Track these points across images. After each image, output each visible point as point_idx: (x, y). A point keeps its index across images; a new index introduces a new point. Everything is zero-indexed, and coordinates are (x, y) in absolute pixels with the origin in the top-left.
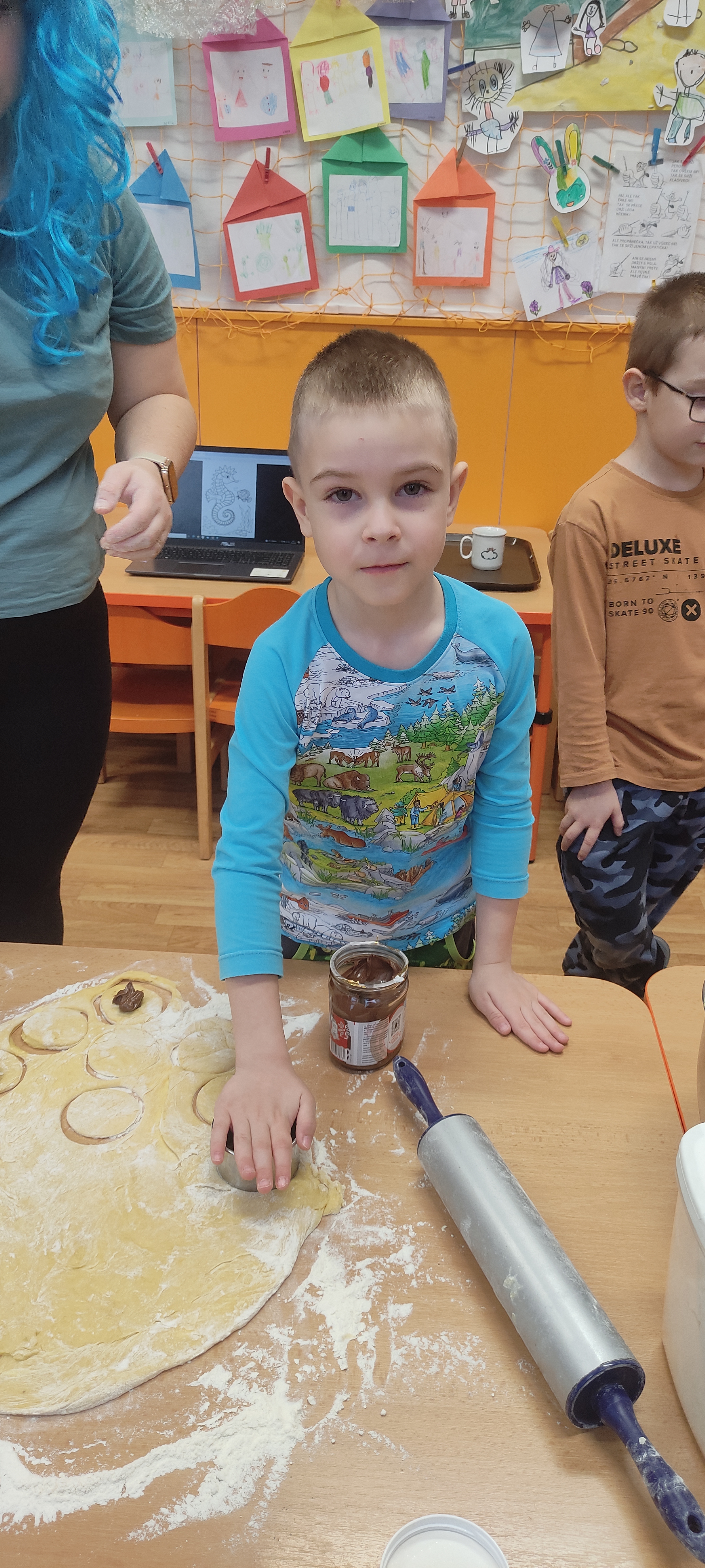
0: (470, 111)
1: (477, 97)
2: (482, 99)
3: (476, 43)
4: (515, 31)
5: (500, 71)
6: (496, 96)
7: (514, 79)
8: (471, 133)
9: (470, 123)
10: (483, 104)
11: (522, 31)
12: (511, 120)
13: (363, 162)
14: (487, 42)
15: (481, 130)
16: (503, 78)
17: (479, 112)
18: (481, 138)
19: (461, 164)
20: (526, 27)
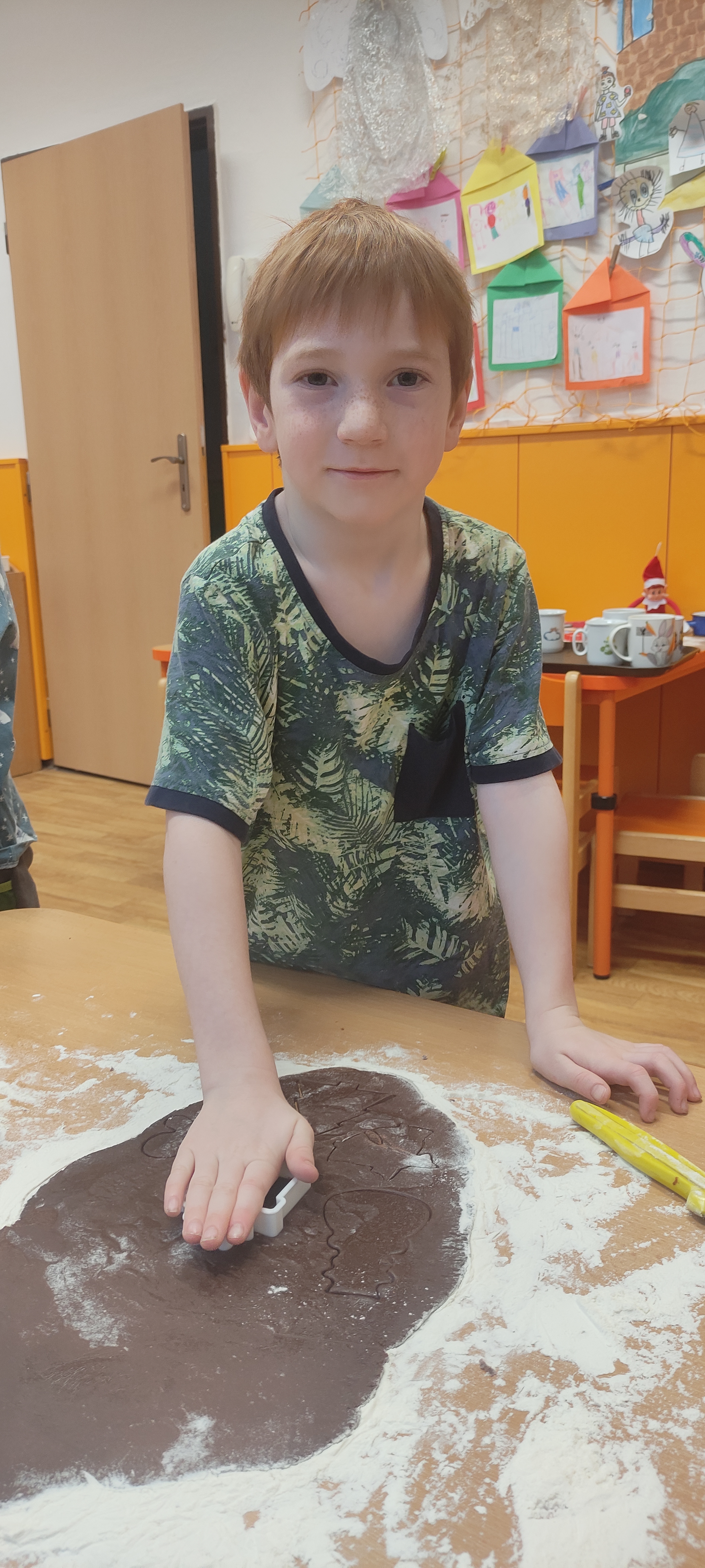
0: (623, 221)
1: (629, 207)
2: (633, 208)
3: (626, 158)
4: (662, 139)
5: (650, 178)
6: (647, 203)
7: (664, 183)
8: (625, 241)
9: (623, 232)
10: (635, 212)
11: (670, 138)
12: (662, 222)
13: (527, 285)
14: (636, 154)
15: (634, 237)
16: (653, 184)
17: (632, 220)
18: (634, 244)
19: (615, 271)
20: (674, 132)
